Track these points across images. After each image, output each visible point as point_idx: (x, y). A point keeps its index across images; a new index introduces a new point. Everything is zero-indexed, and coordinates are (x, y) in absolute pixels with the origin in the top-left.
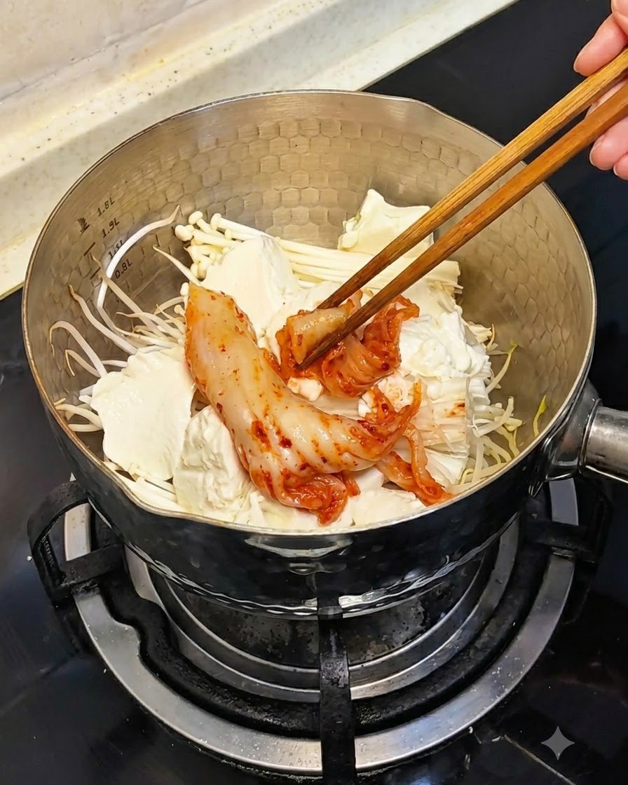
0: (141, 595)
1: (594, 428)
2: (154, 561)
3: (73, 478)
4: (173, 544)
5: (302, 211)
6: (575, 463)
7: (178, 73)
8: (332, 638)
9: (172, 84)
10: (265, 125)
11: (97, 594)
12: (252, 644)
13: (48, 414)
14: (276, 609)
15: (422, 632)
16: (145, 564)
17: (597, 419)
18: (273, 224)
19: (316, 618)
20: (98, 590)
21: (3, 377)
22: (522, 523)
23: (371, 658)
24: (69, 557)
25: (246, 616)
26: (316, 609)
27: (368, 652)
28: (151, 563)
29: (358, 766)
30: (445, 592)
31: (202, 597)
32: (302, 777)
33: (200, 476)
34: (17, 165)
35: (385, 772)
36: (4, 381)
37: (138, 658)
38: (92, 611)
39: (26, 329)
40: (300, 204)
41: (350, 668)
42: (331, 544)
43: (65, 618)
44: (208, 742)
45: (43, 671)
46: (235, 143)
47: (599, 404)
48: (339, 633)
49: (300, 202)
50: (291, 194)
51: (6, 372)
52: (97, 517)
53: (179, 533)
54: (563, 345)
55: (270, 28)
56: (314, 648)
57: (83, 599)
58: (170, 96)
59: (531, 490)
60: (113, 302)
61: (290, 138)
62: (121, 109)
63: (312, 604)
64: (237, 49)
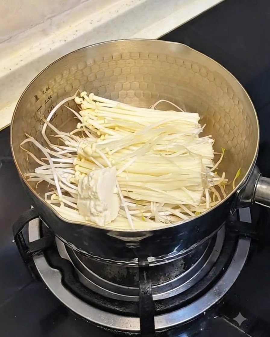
0: (62, 257)
1: (258, 185)
2: (68, 242)
3: (32, 207)
4: (76, 235)
5: (131, 92)
6: (250, 200)
7: (78, 31)
8: (145, 274)
9: (75, 37)
10: (115, 55)
11: (43, 256)
12: (110, 277)
13: (21, 180)
14: (120, 262)
15: (184, 272)
16: (63, 243)
17: (260, 182)
18: (119, 98)
19: (138, 266)
20: (43, 255)
21: (1, 164)
22: (227, 226)
23: (161, 283)
24: (31, 240)
25: (107, 265)
26: (138, 262)
27: (160, 280)
28: (67, 244)
29: (156, 328)
30: (193, 255)
31: (89, 258)
32: (132, 333)
33: (88, 202)
34: (7, 72)
35: (168, 330)
36: (2, 166)
37: (61, 283)
38: (41, 263)
39: (12, 144)
40: (131, 89)
41: (153, 287)
42: (144, 235)
43: (29, 266)
44: (91, 318)
45: (20, 288)
46: (102, 63)
47: (260, 176)
48: (148, 272)
49: (131, 88)
50: (127, 85)
51: (3, 162)
52: (43, 224)
53: (78, 230)
54: (245, 150)
55: (118, 11)
56: (136, 278)
57: (37, 258)
58: (74, 42)
59: (231, 212)
60: (49, 131)
61: (126, 60)
62: (53, 48)
63: (136, 260)
64: (104, 21)
